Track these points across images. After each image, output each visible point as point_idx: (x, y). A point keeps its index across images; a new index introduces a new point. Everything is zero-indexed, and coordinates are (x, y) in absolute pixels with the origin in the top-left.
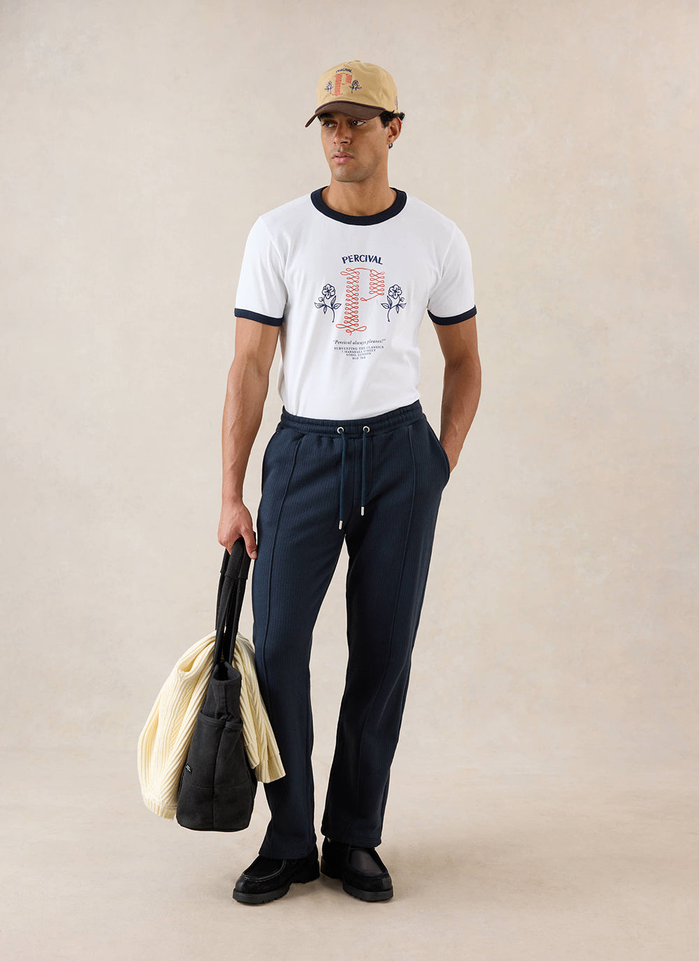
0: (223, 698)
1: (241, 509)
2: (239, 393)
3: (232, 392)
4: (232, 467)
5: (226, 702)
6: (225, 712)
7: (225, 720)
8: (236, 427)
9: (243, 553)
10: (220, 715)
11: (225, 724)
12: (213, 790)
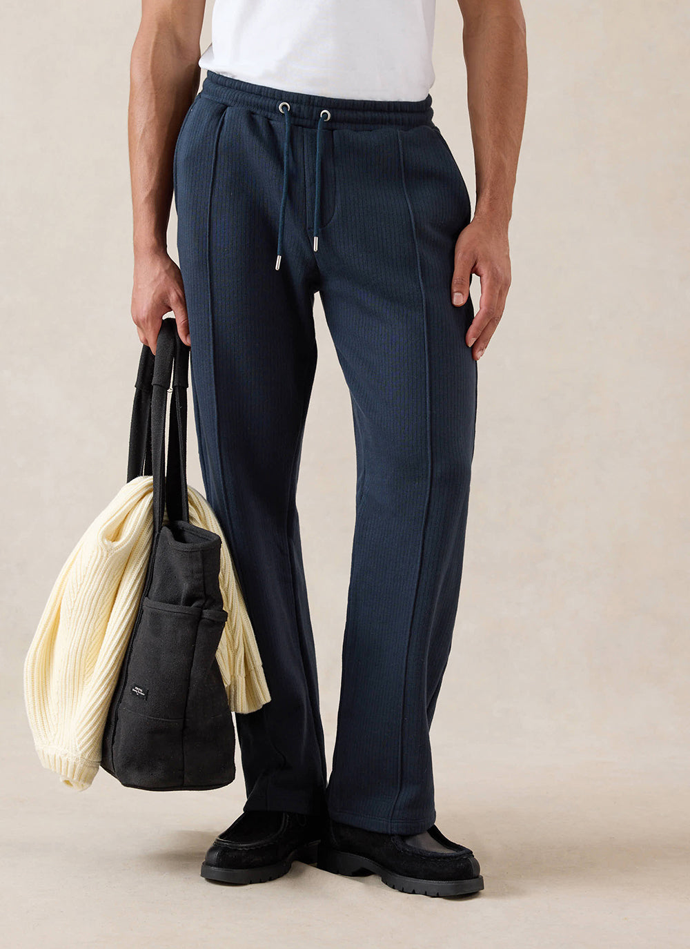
0: (197, 572)
1: (168, 266)
2: (147, 79)
3: (139, 78)
4: (147, 198)
5: (204, 577)
6: (201, 594)
7: (202, 607)
8: (147, 135)
9: (175, 341)
10: (189, 601)
11: (201, 613)
12: (185, 721)
